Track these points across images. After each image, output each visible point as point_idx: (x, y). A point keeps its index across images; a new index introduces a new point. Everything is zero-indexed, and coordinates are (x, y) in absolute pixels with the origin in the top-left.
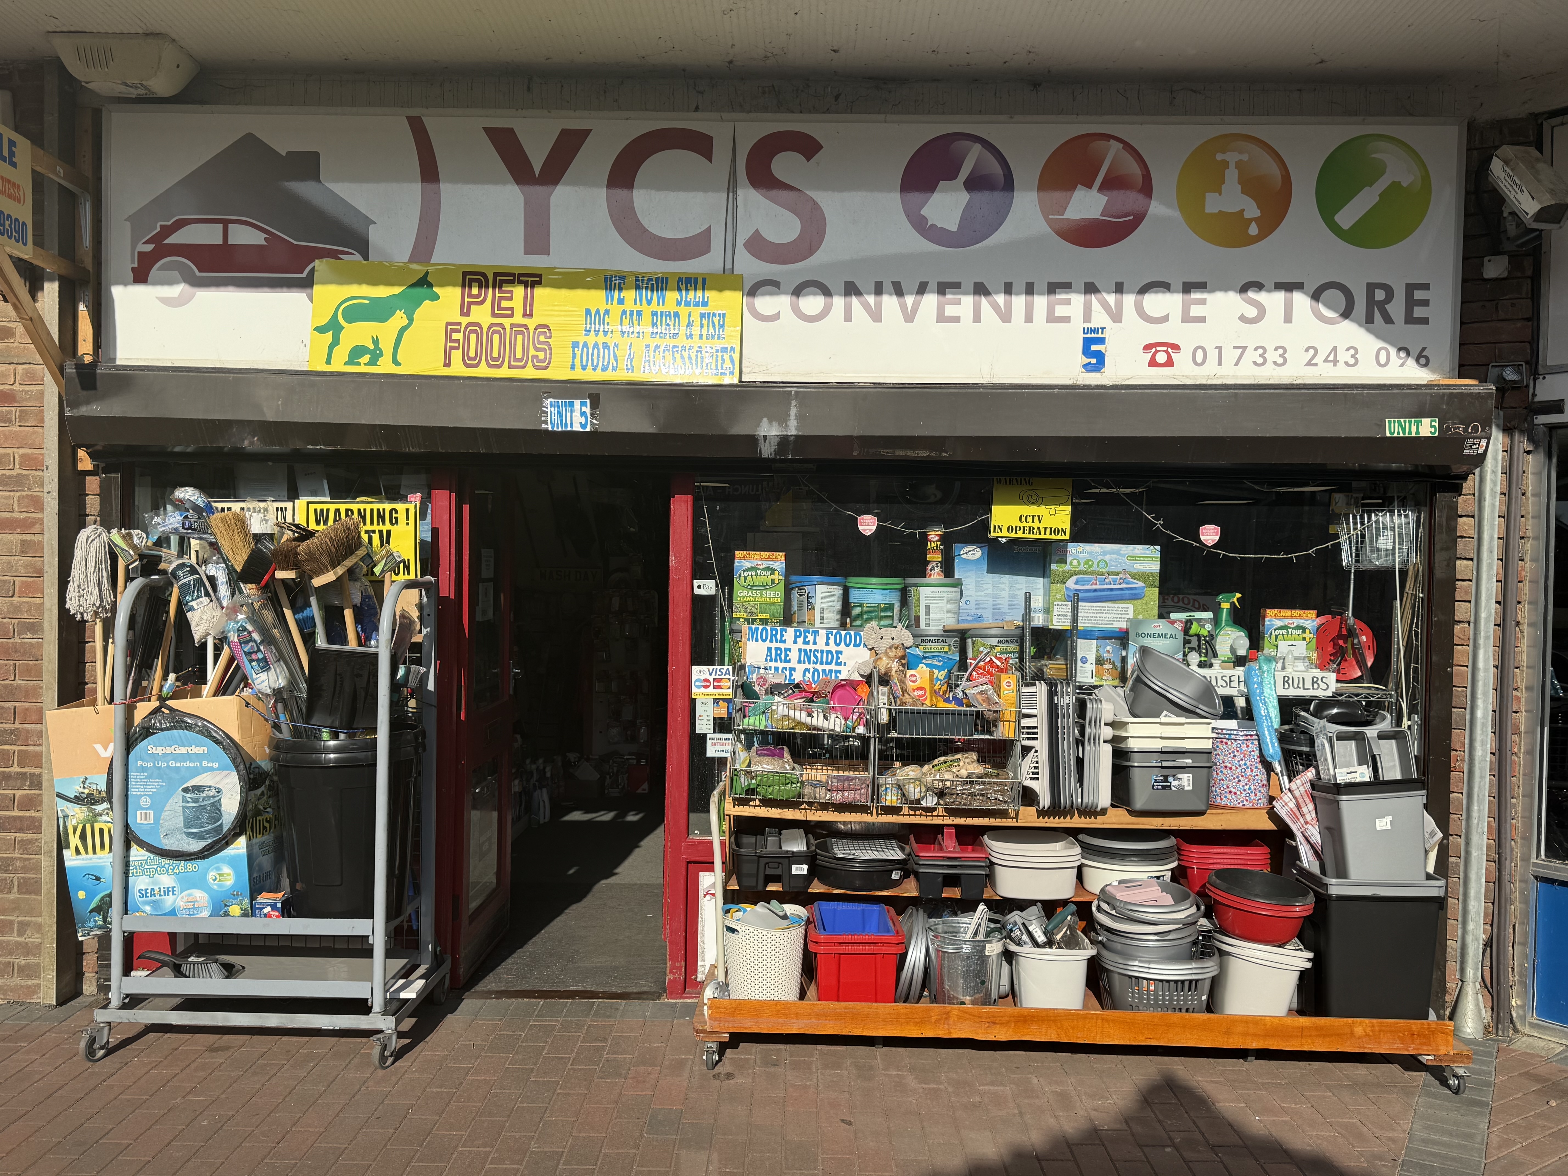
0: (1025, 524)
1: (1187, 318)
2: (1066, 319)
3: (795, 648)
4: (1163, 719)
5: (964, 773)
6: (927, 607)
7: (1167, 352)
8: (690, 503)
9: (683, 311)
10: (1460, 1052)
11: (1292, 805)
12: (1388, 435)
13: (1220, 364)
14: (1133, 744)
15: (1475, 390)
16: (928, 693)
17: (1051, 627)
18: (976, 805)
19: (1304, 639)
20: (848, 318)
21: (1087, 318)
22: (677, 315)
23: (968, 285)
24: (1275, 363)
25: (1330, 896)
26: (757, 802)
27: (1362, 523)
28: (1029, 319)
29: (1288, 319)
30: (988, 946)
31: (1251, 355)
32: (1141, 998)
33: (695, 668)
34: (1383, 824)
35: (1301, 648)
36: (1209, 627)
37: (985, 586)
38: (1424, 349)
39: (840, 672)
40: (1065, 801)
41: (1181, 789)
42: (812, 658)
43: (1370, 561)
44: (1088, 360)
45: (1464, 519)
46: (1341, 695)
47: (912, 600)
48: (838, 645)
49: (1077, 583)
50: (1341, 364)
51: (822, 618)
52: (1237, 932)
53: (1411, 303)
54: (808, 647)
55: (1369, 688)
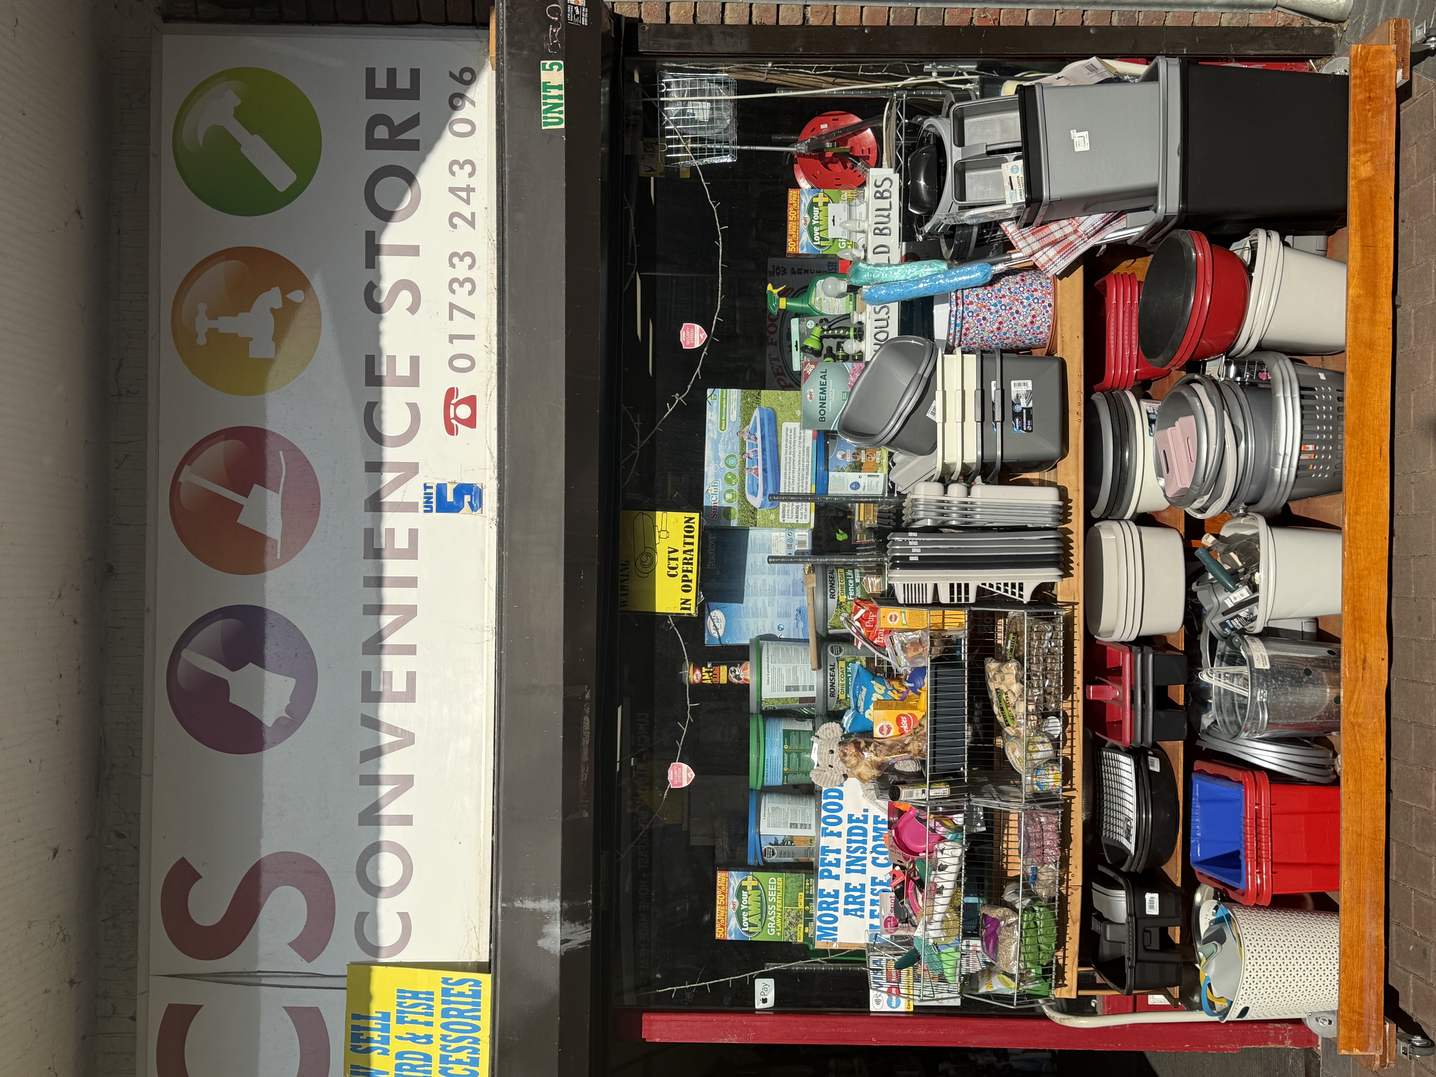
0: (679, 571)
1: (413, 380)
2: (413, 534)
3: (845, 878)
4: (938, 419)
5: (1016, 687)
6: (788, 689)
7: (456, 405)
8: (653, 1017)
9: (395, 1046)
10: (1392, 35)
11: (1052, 252)
12: (563, 126)
13: (472, 337)
14: (972, 457)
15: (504, 13)
16: (905, 712)
17: (812, 526)
18: (1059, 667)
19: (825, 204)
20: (406, 820)
21: (412, 507)
22: (400, 1055)
23: (367, 662)
24: (471, 267)
25: (1181, 212)
26: (1060, 954)
27: (678, 141)
28: (411, 582)
29: (413, 251)
30: (1258, 665)
31: (461, 297)
32: (1325, 462)
33: (873, 1007)
34: (1081, 141)
35: (837, 210)
36: (810, 324)
37: (760, 605)
38: (452, 75)
39: (876, 818)
40: (1050, 549)
41: (1031, 395)
42: (858, 854)
43: (726, 130)
44: (466, 505)
45: (671, 14)
46: (898, 162)
47: (778, 706)
48: (840, 821)
49: (755, 494)
50: (473, 182)
51: (803, 826)
52: (1232, 332)
53: (392, 92)
54: (844, 861)
55: (888, 118)
